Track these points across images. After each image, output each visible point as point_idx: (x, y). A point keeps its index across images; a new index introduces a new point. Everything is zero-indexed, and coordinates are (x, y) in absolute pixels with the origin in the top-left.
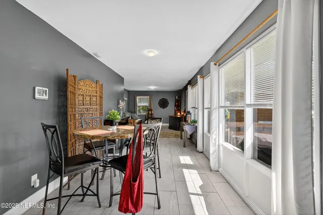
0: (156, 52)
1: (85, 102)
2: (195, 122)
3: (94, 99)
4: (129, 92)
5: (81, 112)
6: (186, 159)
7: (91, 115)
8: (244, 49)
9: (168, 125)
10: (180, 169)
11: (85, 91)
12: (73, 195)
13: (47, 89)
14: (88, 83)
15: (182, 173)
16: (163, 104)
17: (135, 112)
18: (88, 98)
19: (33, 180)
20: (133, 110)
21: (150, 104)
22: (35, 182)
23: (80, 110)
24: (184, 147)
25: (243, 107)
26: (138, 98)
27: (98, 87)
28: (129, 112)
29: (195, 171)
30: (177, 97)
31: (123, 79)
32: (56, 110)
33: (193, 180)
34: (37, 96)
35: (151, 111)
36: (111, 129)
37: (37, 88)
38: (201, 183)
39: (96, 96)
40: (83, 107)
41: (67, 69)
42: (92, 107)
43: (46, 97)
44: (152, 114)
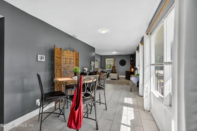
0: (107, 31)
1: (67, 63)
2: (138, 75)
3: (72, 61)
4: (101, 56)
5: (65, 68)
6: (129, 100)
7: (70, 70)
8: (163, 20)
9: (125, 76)
10: (121, 106)
11: (67, 56)
12: (52, 113)
13: (44, 56)
14: (69, 51)
15: (122, 109)
16: (123, 63)
17: (105, 69)
18: (69, 60)
19: (37, 102)
20: (104, 67)
21: (114, 63)
22: (38, 103)
23: (64, 67)
24: (131, 91)
25: (163, 64)
26: (107, 59)
27: (74, 54)
28: (101, 68)
29: (132, 109)
30: (132, 58)
31: (94, 48)
32: (50, 67)
33: (128, 115)
34: (38, 60)
35: (115, 67)
36: (74, 78)
37: (38, 56)
38: (133, 118)
39: (73, 59)
40: (66, 65)
41: (54, 45)
42: (71, 65)
43: (44, 60)
44: (115, 69)
